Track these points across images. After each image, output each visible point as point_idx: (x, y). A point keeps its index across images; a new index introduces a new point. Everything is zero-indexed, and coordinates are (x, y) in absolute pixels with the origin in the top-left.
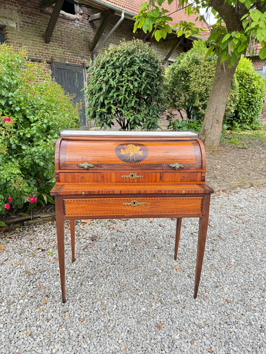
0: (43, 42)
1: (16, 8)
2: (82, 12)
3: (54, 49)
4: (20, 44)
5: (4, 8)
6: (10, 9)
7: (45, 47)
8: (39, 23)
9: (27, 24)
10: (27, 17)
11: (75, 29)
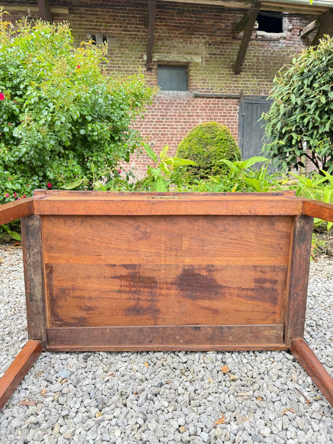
0: (232, 74)
1: (203, 41)
2: (291, 27)
3: (245, 81)
4: (203, 80)
5: (190, 44)
6: (196, 43)
7: (235, 79)
8: (229, 52)
9: (214, 56)
10: (216, 48)
11: (278, 51)
